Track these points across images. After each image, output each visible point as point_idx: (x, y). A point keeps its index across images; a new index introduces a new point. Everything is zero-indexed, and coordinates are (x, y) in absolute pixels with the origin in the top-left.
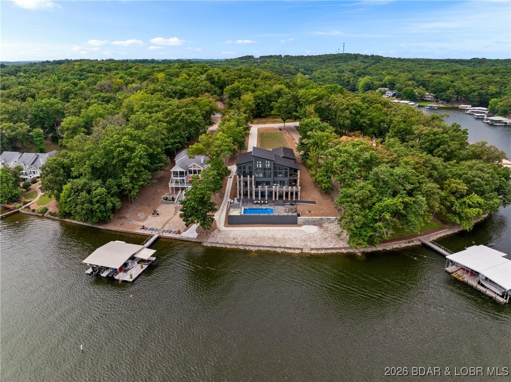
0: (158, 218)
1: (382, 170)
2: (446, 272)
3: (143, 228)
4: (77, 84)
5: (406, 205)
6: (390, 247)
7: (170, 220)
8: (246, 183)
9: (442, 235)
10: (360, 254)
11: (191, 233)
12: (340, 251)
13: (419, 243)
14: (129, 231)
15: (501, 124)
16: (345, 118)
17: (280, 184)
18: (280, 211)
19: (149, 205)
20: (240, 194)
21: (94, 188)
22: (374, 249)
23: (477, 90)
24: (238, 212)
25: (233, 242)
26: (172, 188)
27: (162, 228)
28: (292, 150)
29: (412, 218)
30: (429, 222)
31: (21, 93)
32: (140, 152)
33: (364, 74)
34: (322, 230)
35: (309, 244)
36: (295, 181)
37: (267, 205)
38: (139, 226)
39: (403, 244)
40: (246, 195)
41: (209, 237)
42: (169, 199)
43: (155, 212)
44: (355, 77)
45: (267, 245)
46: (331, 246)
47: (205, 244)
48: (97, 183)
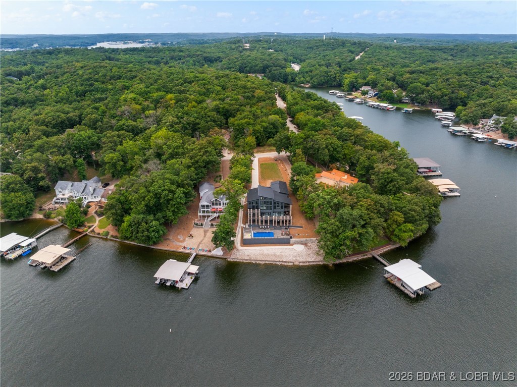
0: (193, 240)
1: (345, 211)
2: (384, 277)
3: (184, 248)
4: (99, 108)
5: (360, 234)
6: (351, 259)
7: (202, 241)
8: (254, 215)
9: (387, 249)
10: (331, 265)
11: (218, 252)
12: (318, 263)
13: (370, 256)
14: (175, 250)
15: (461, 134)
16: (325, 155)
17: (278, 214)
18: (278, 234)
19: (184, 229)
20: (250, 221)
21: (150, 221)
22: (341, 261)
23: (448, 94)
24: (249, 235)
25: (248, 258)
26: (200, 216)
27: (198, 247)
28: (285, 183)
29: (364, 242)
30: (377, 243)
31: (54, 119)
32: (180, 194)
33: (349, 68)
34: (307, 248)
35: (298, 258)
36: (289, 211)
37: (269, 229)
38: (181, 246)
39: (360, 257)
40: (254, 221)
41: (231, 254)
42: (199, 224)
43: (191, 235)
44: (341, 73)
45: (270, 260)
46: (312, 260)
47: (229, 260)
48: (151, 217)
